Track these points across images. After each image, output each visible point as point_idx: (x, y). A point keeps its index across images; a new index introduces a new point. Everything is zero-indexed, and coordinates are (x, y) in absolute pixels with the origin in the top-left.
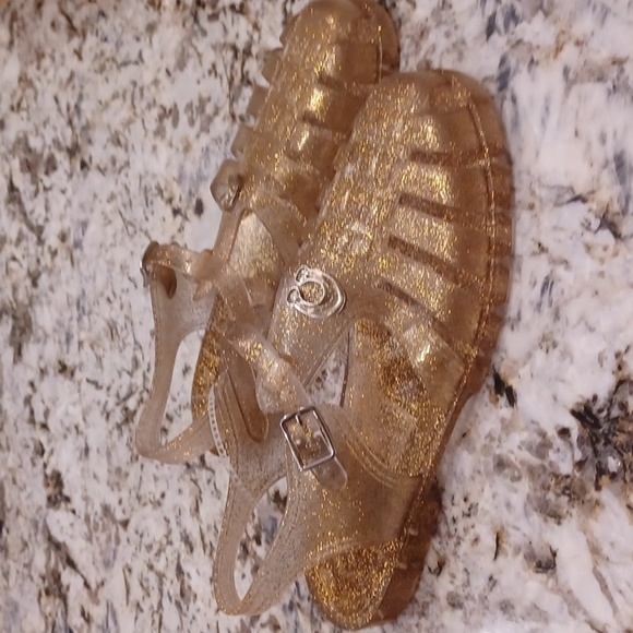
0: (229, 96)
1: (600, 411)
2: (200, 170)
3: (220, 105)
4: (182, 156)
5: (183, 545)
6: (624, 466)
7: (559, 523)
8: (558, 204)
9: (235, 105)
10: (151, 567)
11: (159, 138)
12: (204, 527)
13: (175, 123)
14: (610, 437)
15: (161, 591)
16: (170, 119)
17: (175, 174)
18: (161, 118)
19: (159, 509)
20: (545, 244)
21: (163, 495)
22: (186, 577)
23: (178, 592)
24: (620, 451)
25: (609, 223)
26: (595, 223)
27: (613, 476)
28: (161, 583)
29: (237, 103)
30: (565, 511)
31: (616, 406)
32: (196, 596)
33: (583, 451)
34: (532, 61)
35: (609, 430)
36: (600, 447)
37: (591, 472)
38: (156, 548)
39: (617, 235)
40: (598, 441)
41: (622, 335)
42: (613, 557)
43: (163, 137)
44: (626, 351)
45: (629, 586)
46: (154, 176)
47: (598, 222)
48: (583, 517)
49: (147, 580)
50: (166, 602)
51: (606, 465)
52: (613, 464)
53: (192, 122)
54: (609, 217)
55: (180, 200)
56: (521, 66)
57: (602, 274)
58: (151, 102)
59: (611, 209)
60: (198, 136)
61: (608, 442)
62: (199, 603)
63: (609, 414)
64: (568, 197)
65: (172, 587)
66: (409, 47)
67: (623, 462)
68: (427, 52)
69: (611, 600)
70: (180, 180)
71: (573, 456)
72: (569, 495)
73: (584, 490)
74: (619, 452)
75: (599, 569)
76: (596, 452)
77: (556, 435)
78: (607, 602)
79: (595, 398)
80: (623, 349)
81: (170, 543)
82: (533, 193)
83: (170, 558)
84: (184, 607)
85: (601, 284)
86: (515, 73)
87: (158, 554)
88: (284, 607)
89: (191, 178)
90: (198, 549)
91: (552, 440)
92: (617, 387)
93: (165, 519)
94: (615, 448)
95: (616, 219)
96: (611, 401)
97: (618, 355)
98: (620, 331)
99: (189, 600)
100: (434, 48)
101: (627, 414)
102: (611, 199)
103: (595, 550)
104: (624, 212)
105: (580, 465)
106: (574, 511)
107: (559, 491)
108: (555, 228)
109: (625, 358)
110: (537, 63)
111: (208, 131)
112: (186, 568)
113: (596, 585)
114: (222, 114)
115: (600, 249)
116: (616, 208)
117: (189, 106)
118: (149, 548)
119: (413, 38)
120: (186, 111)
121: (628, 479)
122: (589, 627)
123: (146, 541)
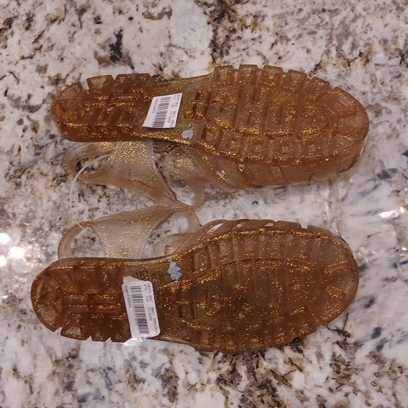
5: (25, 17)
22: (10, 31)
32: (6, 47)
34: (398, 192)
56: (394, 185)
62: (4, 53)
66: (386, 91)
68: (386, 108)
83: (11, 9)
86: (389, 182)
88: (49, 131)
90: (32, 35)
100: (390, 113)
110: (398, 196)
112: (14, 28)
119: (392, 92)
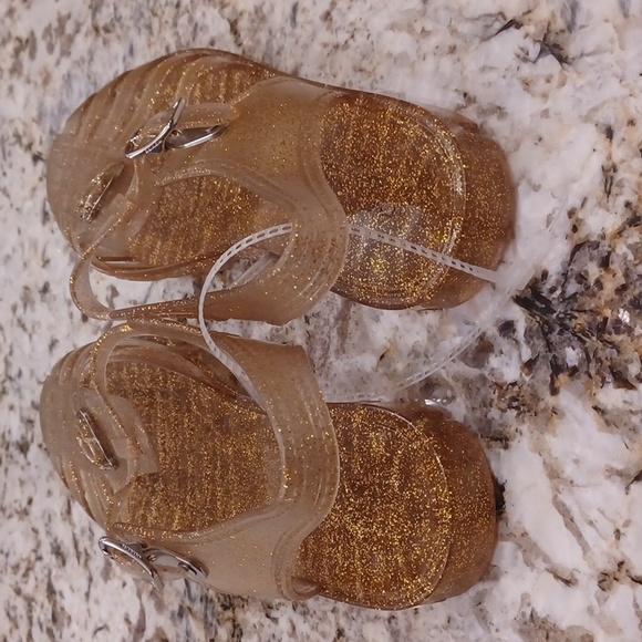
0: (90, 7)
1: (552, 290)
2: (61, 103)
3: (81, 20)
4: (42, 91)
5: (54, 557)
6: (587, 355)
7: (506, 447)
8: (485, 39)
9: (98, 16)
10: (18, 592)
11: (16, 75)
12: (78, 531)
13: (32, 55)
14: (567, 322)
15: (30, 619)
16: (27, 50)
17: (34, 114)
18: (17, 52)
19: (26, 518)
20: (471, 94)
21: (30, 502)
22: (58, 597)
23: (50, 617)
24: (580, 337)
25: (552, 46)
26: (534, 50)
27: (574, 372)
28: (30, 610)
29: (100, 12)
30: (513, 429)
31: (573, 280)
32: (70, 618)
33: (533, 347)
35: (565, 313)
36: (554, 337)
37: (544, 373)
38: (23, 566)
39: (562, 60)
40: (551, 330)
41: (575, 186)
42: (578, 480)
43: (20, 74)
44: (583, 205)
45: (602, 513)
46: (12, 121)
47: (538, 47)
48: (536, 433)
49: (15, 608)
50: (36, 630)
51: (564, 359)
52: (572, 356)
53: (51, 48)
54: (552, 38)
55: (41, 143)
57: (545, 114)
58: (6, 36)
59: (553, 27)
60: (58, 63)
61: (565, 328)
62: (74, 627)
63: (563, 292)
64: (498, 26)
65: (42, 613)
67: (586, 351)
69: (579, 536)
70: (39, 120)
71: (520, 357)
72: (517, 408)
73: (536, 398)
74: (580, 339)
75: (561, 497)
76: (549, 346)
77: (497, 333)
78: (574, 539)
79: (545, 275)
80: (578, 204)
81: (39, 558)
82: (454, 32)
83: (40, 576)
84: (57, 634)
85: (545, 127)
87: (26, 575)
88: (173, 615)
89: (52, 115)
90: (72, 560)
91: (492, 341)
92: (573, 254)
93: (33, 529)
94: (574, 334)
95: (560, 40)
96: (565, 275)
97: (571, 213)
98: (574, 181)
99: (63, 625)
101: (588, 288)
102: (553, 15)
103: (554, 474)
104: (570, 27)
105: (529, 366)
106: (524, 428)
107: (504, 406)
108: (484, 69)
109: (580, 215)
111: (70, 53)
112: (58, 586)
113: (559, 519)
114: (84, 29)
115: (542, 81)
116: (560, 24)
117: (48, 30)
118: (16, 568)
120: (44, 37)
121: (593, 372)
122: (552, 576)
123: (13, 560)
